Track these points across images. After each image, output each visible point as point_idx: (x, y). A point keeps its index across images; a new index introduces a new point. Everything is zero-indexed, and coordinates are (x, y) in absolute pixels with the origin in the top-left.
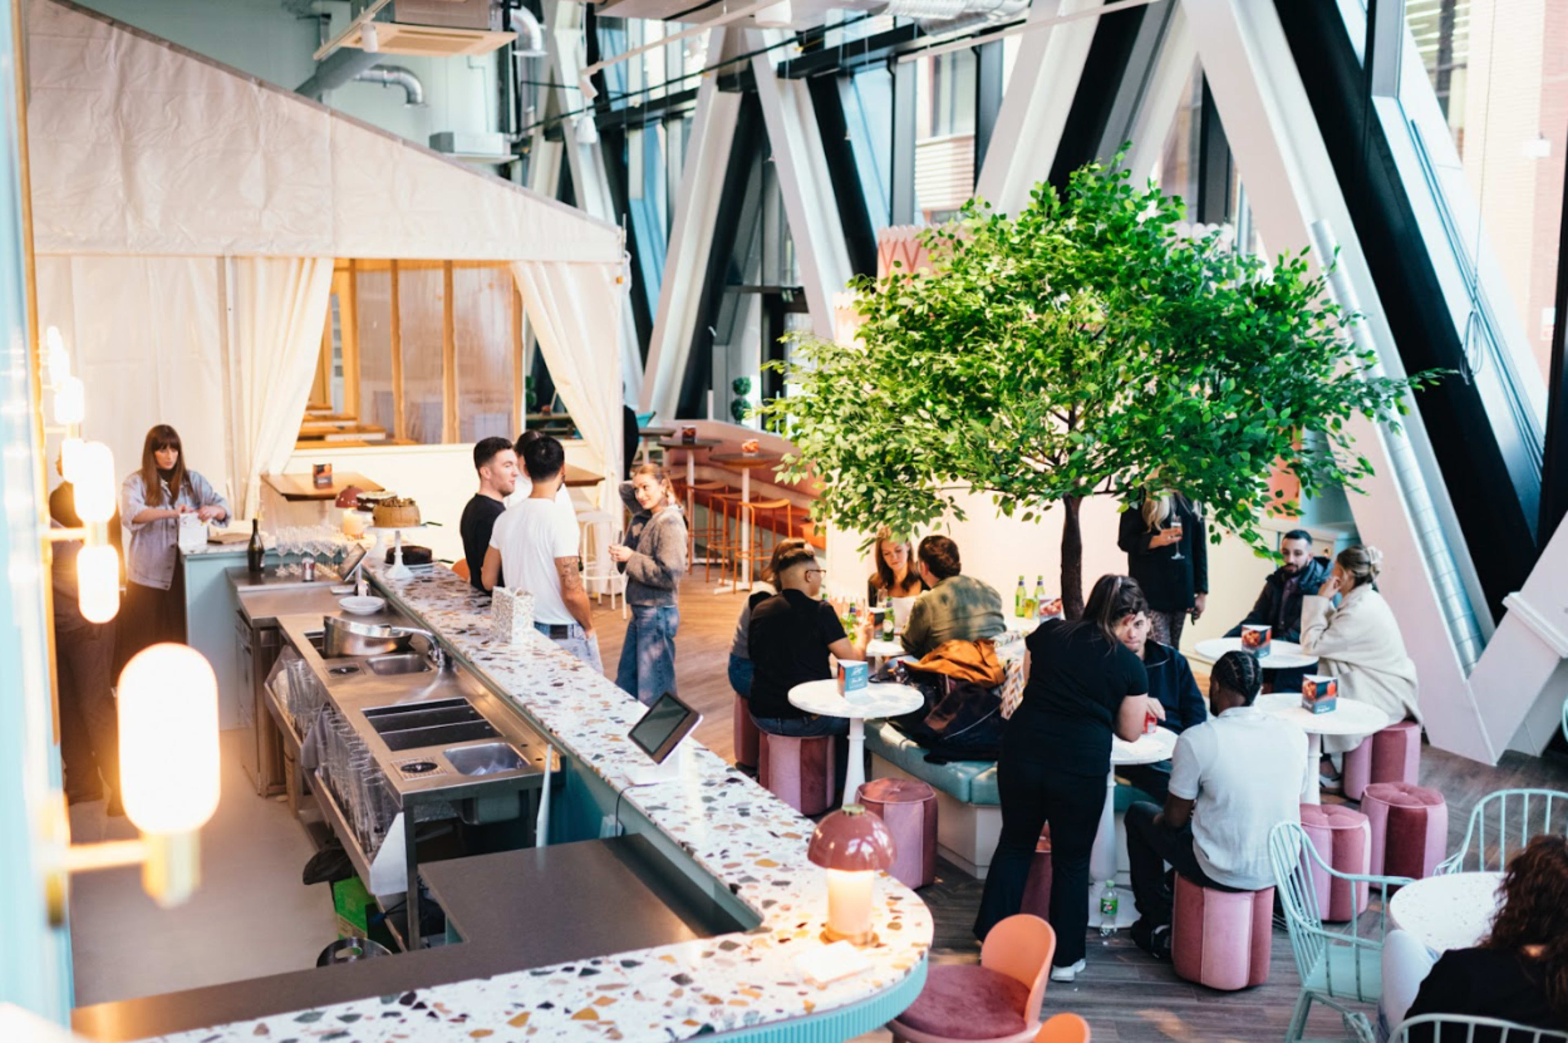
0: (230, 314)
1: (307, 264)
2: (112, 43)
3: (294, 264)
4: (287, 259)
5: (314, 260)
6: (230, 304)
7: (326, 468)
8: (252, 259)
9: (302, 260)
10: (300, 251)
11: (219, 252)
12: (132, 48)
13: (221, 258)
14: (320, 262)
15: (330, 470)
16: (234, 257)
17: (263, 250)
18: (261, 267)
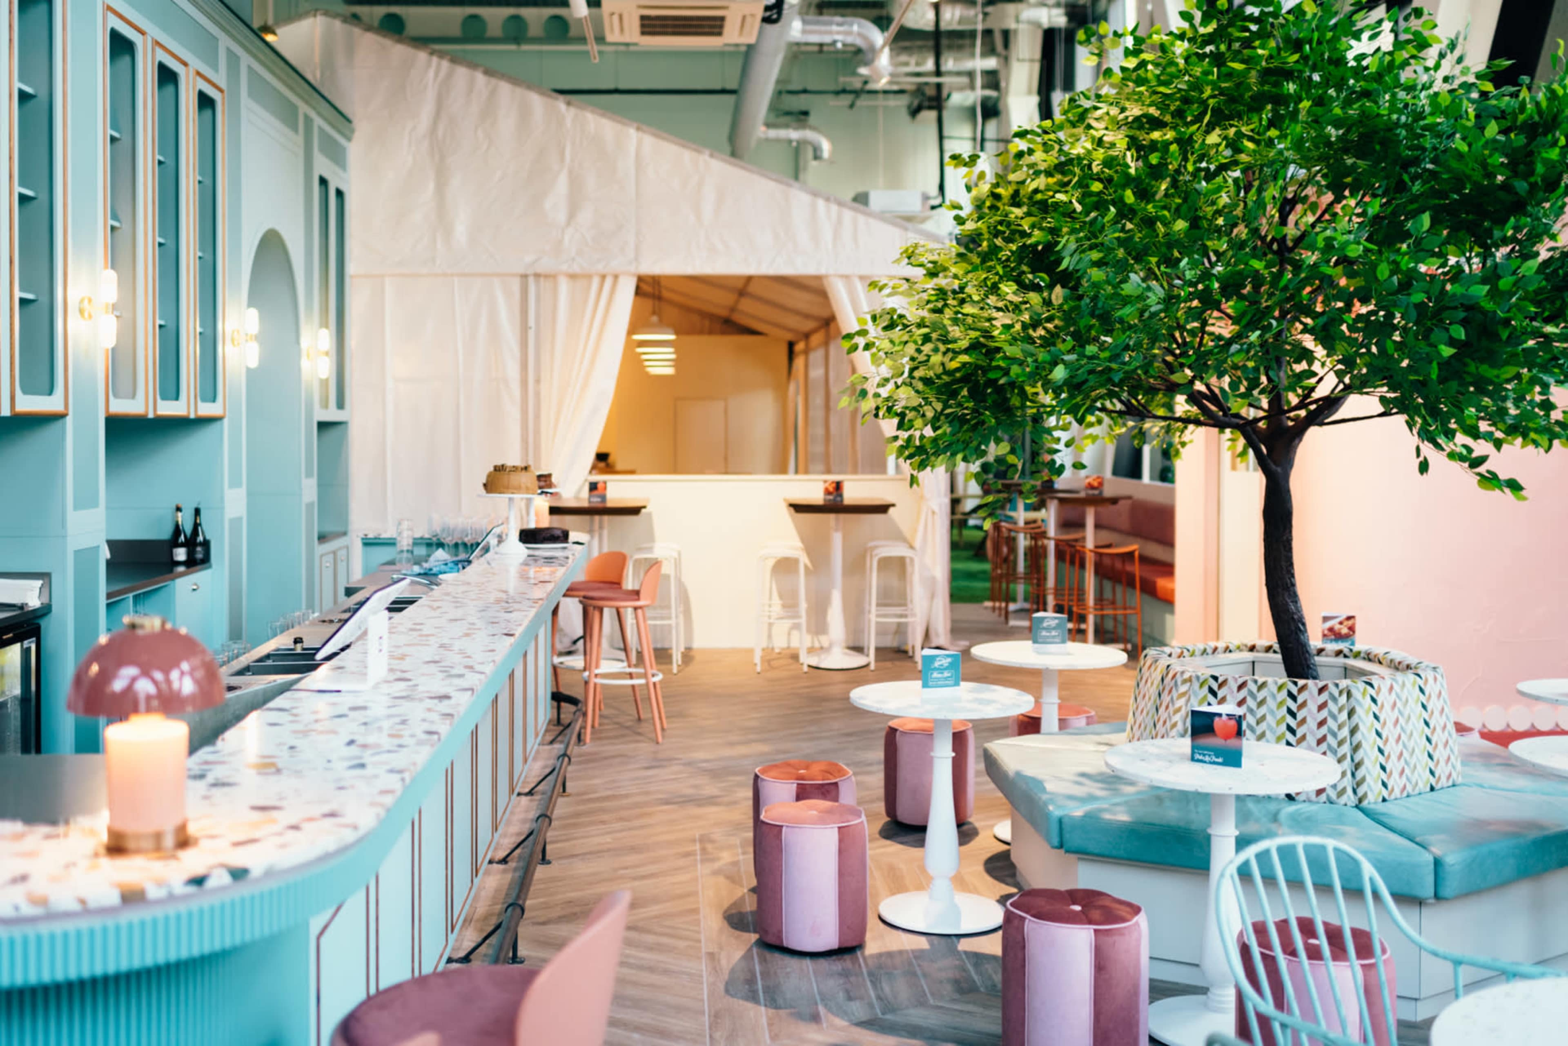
0: (531, 334)
1: (609, 282)
2: (431, 73)
3: (596, 281)
4: (589, 277)
5: (616, 277)
6: (532, 322)
7: (600, 486)
8: (552, 277)
9: (603, 277)
10: (600, 268)
11: (522, 271)
12: (450, 76)
13: (524, 277)
14: (622, 280)
15: (605, 488)
16: (537, 276)
17: (564, 268)
18: (564, 286)
